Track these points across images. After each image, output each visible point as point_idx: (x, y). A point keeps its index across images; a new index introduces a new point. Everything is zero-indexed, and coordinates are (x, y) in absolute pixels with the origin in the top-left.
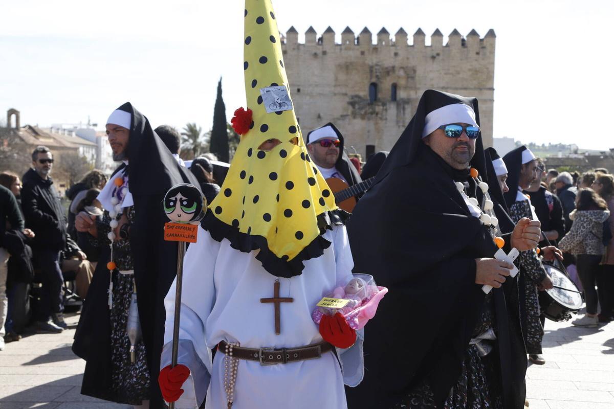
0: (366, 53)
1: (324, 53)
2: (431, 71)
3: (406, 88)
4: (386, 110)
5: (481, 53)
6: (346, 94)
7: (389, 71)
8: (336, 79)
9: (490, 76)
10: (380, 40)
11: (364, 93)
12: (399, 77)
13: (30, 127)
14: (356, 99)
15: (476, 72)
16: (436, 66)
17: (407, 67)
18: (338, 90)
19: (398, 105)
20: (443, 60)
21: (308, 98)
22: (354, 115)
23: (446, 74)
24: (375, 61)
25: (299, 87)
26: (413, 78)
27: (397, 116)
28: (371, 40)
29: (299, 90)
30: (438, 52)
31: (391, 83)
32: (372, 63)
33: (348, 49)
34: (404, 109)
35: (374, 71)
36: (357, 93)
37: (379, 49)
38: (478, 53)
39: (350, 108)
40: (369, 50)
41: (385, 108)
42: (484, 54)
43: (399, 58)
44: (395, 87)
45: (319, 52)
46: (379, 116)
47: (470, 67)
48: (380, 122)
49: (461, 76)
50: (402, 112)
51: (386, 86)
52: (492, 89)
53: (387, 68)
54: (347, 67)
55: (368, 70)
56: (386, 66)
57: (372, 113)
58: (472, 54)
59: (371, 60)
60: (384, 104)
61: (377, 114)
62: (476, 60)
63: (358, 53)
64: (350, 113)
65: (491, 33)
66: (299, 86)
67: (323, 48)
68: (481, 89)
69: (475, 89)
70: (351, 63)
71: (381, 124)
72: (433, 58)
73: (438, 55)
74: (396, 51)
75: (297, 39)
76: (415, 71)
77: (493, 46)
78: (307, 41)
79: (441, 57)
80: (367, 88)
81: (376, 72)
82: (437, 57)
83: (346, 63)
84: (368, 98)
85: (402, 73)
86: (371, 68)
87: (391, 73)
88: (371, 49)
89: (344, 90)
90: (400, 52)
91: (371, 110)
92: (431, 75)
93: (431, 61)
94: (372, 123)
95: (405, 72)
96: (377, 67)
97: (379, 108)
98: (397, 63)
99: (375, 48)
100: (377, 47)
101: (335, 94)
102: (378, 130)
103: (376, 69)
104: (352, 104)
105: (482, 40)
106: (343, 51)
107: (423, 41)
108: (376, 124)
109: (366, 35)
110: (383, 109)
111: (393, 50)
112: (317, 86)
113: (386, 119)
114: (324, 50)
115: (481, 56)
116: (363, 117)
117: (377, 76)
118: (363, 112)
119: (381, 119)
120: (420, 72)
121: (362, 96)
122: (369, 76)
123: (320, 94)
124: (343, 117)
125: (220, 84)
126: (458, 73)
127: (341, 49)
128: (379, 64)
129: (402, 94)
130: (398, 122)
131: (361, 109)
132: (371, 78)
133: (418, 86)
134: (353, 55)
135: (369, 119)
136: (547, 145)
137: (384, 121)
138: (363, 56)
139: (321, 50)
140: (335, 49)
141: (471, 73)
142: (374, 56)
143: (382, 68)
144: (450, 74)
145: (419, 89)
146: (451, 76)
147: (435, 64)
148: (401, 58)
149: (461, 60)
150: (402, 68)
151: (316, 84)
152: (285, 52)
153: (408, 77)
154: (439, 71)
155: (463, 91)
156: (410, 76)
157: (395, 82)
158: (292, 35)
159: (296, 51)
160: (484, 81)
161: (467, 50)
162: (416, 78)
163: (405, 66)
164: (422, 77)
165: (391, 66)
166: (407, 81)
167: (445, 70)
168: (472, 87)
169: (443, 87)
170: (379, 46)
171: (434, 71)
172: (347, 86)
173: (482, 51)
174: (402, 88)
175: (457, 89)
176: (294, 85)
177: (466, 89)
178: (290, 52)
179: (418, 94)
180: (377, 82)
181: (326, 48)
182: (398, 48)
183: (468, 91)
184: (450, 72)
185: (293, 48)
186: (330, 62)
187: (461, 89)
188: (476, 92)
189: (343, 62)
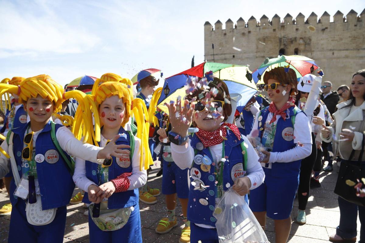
0: (277, 30)
1: (249, 32)
2: (321, 39)
3: (304, 51)
5: (358, 26)
6: (263, 57)
8: (257, 48)
10: (286, 22)
11: (276, 55)
12: (299, 44)
15: (355, 38)
16: (325, 35)
17: (305, 37)
18: (259, 54)
20: (330, 31)
23: (332, 40)
24: (283, 35)
25: (234, 55)
26: (309, 44)
29: (234, 56)
30: (327, 26)
31: (294, 48)
32: (281, 36)
33: (264, 28)
35: (282, 41)
36: (271, 56)
37: (285, 26)
38: (355, 26)
40: (278, 28)
42: (361, 26)
43: (299, 32)
44: (297, 50)
47: (351, 35)
49: (343, 41)
51: (290, 50)
53: (291, 39)
54: (264, 40)
55: (278, 41)
56: (290, 37)
59: (280, 34)
62: (355, 30)
63: (271, 30)
66: (234, 54)
67: (248, 30)
68: (359, 50)
69: (354, 49)
70: (267, 37)
72: (323, 30)
73: (327, 28)
74: (297, 28)
76: (310, 40)
78: (239, 26)
79: (328, 30)
80: (278, 52)
81: (284, 42)
82: (326, 30)
83: (264, 37)
85: (301, 41)
86: (280, 40)
87: (294, 42)
88: (280, 27)
89: (262, 55)
90: (299, 28)
92: (322, 42)
93: (322, 33)
95: (304, 41)
96: (284, 39)
98: (298, 35)
100: (284, 25)
101: (257, 57)
103: (284, 40)
105: (358, 17)
106: (261, 30)
109: (277, 19)
111: (295, 27)
112: (245, 53)
114: (249, 30)
115: (358, 27)
117: (284, 44)
120: (314, 40)
122: (279, 45)
123: (247, 58)
126: (341, 39)
127: (260, 29)
128: (286, 36)
132: (280, 46)
133: (313, 49)
134: (268, 32)
138: (274, 32)
139: (247, 31)
140: (256, 29)
141: (351, 39)
142: (282, 31)
143: (288, 39)
144: (335, 40)
145: (313, 51)
146: (336, 42)
147: (324, 34)
148: (300, 32)
149: (343, 31)
150: (301, 38)
151: (245, 52)
152: (225, 34)
153: (306, 44)
154: (327, 39)
155: (344, 51)
156: (307, 43)
157: (297, 47)
158: (229, 24)
159: (232, 33)
160: (360, 44)
161: (348, 24)
162: (312, 44)
163: (303, 37)
164: (316, 43)
165: (294, 37)
166: (305, 47)
167: (332, 38)
168: (352, 48)
169: (331, 50)
170: (285, 24)
171: (324, 39)
172: (265, 52)
173: (359, 24)
174: (302, 51)
175: (340, 50)
176: (230, 53)
177: (347, 50)
178: (228, 34)
179: (313, 55)
180: (285, 48)
181: (251, 29)
182: (298, 25)
183: (348, 52)
184: (335, 39)
185: (230, 31)
186: (253, 37)
187: (344, 50)
188: (355, 52)
189: (261, 36)
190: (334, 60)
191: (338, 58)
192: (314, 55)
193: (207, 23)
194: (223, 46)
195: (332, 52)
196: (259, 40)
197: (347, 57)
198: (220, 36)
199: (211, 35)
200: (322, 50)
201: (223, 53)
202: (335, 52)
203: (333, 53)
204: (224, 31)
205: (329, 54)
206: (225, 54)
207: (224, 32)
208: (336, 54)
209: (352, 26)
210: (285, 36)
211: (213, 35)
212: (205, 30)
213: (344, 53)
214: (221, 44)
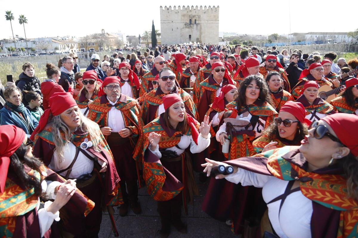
1: (178, 12)
2: (204, 16)
3: (198, 20)
6: (184, 22)
7: (194, 16)
8: (181, 19)
9: (218, 17)
10: (192, 9)
11: (188, 22)
12: (196, 18)
13: (107, 33)
14: (186, 23)
15: (215, 16)
19: (196, 25)
21: (175, 23)
22: (186, 27)
24: (191, 14)
26: (200, 18)
27: (196, 27)
28: (189, 9)
33: (184, 11)
38: (215, 12)
39: (185, 26)
40: (189, 11)
43: (196, 13)
44: (195, 20)
45: (177, 12)
46: (192, 27)
47: (213, 15)
51: (193, 20)
52: (219, 20)
54: (184, 16)
57: (190, 27)
58: (214, 12)
59: (190, 13)
60: (193, 25)
63: (186, 12)
64: (185, 27)
65: (218, 7)
69: (214, 20)
70: (185, 15)
71: (192, 29)
72: (205, 13)
73: (206, 12)
75: (171, 9)
76: (200, 16)
77: (219, 10)
78: (174, 9)
79: (206, 13)
80: (189, 21)
84: (189, 23)
85: (197, 17)
90: (197, 11)
94: (190, 29)
98: (196, 14)
99: (191, 11)
101: (181, 22)
102: (192, 31)
104: (185, 25)
105: (216, 8)
107: (202, 9)
108: (191, 29)
109: (188, 8)
111: (195, 11)
113: (194, 28)
115: (216, 12)
116: (188, 28)
117: (191, 18)
118: (188, 27)
120: (201, 16)
122: (189, 18)
123: (178, 22)
124: (183, 28)
125: (153, 21)
126: (211, 16)
129: (197, 22)
130: (196, 29)
131: (188, 26)
133: (201, 20)
134: (185, 12)
135: (190, 28)
136: (231, 33)
138: (188, 13)
140: (181, 11)
143: (192, 16)
149: (211, 13)
150: (197, 15)
151: (176, 20)
160: (216, 18)
164: (202, 18)
167: (207, 16)
169: (207, 20)
172: (184, 20)
173: (216, 11)
176: (171, 20)
177: (212, 20)
178: (170, 12)
184: (209, 16)
186: (180, 14)
188: (215, 21)
189: (183, 14)
190: (208, 24)
191: (210, 23)
193: (161, 7)
196: (182, 15)
197: (212, 23)
198: (167, 13)
199: (163, 12)
200: (204, 20)
205: (207, 22)
206: (169, 21)
208: (209, 21)
212: (160, 10)
213: (211, 22)
214: (167, 16)
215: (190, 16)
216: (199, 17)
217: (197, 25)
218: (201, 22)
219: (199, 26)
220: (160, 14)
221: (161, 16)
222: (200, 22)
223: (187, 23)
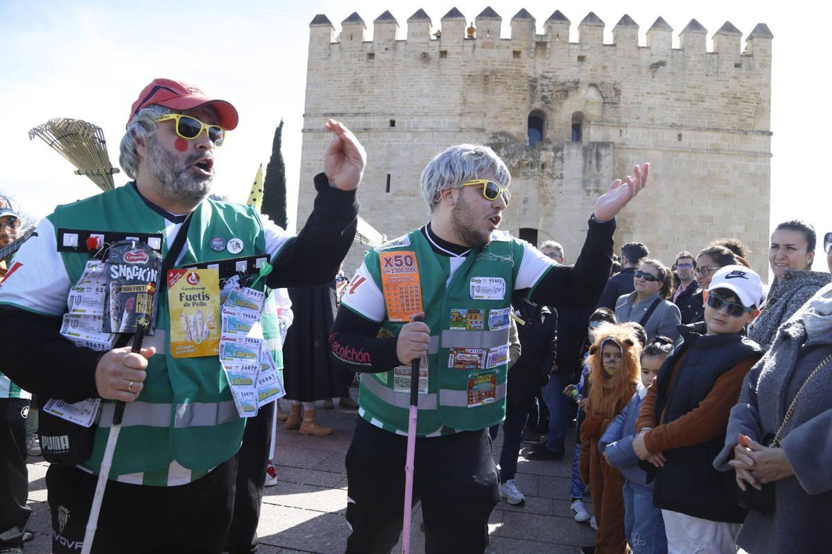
0: (524, 54)
1: (443, 54)
2: (648, 93)
3: (601, 123)
4: (562, 159)
5: (744, 66)
6: (483, 130)
7: (567, 90)
8: (465, 102)
9: (762, 108)
11: (519, 128)
12: (587, 102)
14: (503, 139)
15: (736, 99)
16: (657, 83)
17: (602, 83)
18: (467, 121)
19: (586, 152)
20: (673, 73)
21: (409, 136)
23: (678, 100)
24: (540, 70)
25: (393, 118)
26: (614, 104)
27: (585, 169)
28: (533, 27)
29: (393, 123)
30: (662, 59)
31: (573, 111)
32: (535, 73)
33: (488, 46)
34: (598, 156)
35: (539, 88)
36: (504, 128)
37: (549, 46)
38: (737, 66)
40: (528, 49)
41: (559, 154)
42: (751, 68)
43: (587, 66)
44: (578, 119)
45: (434, 53)
46: (547, 170)
47: (724, 91)
48: (548, 181)
49: (706, 105)
50: (594, 162)
51: (560, 118)
52: (768, 134)
53: (563, 84)
54: (486, 79)
55: (526, 86)
56: (562, 79)
57: (532, 165)
59: (534, 66)
60: (557, 149)
61: (543, 166)
62: (736, 78)
63: (509, 53)
65: (762, 32)
66: (392, 115)
67: (439, 47)
68: (746, 133)
69: (733, 131)
70: (493, 72)
71: (552, 186)
72: (654, 67)
73: (662, 64)
74: (582, 54)
75: (394, 32)
76: (618, 92)
77: (767, 54)
78: (411, 34)
79: (668, 69)
80: (524, 119)
81: (542, 91)
82: (661, 67)
83: (485, 70)
84: (526, 138)
85: (592, 94)
86: (533, 83)
87: (571, 93)
88: (534, 45)
89: (478, 123)
90: (589, 55)
91: (531, 159)
92: (650, 101)
93: (650, 74)
94: (532, 184)
95: (600, 93)
96: (545, 82)
97: (546, 156)
98: (584, 74)
99: (541, 45)
100: (544, 40)
101: (461, 130)
102: (545, 199)
103: (542, 85)
105: (746, 41)
106: (478, 50)
107: (634, 37)
109: (524, 23)
110: (555, 157)
111: (576, 52)
112: (426, 114)
113: (562, 177)
114: (443, 49)
115: (744, 69)
117: (544, 98)
118: (515, 163)
119: (551, 176)
120: (628, 94)
121: (515, 135)
122: (528, 98)
123: (432, 130)
126: (702, 99)
127: (474, 47)
128: (550, 75)
129: (592, 134)
130: (585, 183)
131: (511, 156)
133: (624, 120)
134: (498, 58)
135: (527, 177)
137: (557, 181)
138: (517, 60)
139: (437, 50)
140: (463, 46)
141: (726, 100)
142: (539, 60)
143: (555, 84)
144: (685, 100)
145: (626, 126)
146: (688, 104)
147: (656, 79)
148: (591, 66)
149: (707, 75)
150: (592, 85)
151: (425, 110)
152: (371, 55)
153: (604, 103)
154: (666, 94)
155: (710, 134)
156: (606, 100)
157: (580, 110)
158: (385, 26)
159: (390, 52)
160: (750, 117)
161: (718, 58)
162: (621, 104)
163: (598, 82)
164: (633, 103)
165: (572, 80)
166: (603, 110)
167: (676, 92)
168: (729, 127)
169: (673, 126)
170: (548, 39)
171: (655, 94)
172: (485, 115)
173: (746, 63)
174: (592, 123)
175: (699, 129)
176: (383, 114)
177: (716, 130)
178: (379, 56)
179: (624, 136)
180: (545, 110)
181: (447, 45)
182: (586, 47)
183: (720, 135)
184: (686, 96)
185: (385, 46)
186: (454, 69)
187: (708, 129)
188: (737, 137)
189: (476, 68)
190: (681, 155)
191: (694, 151)
192: (628, 136)
193: (321, 20)
194: (362, 91)
195: (676, 133)
196: (472, 77)
197: (716, 150)
198: (355, 60)
199: (330, 55)
200: (651, 124)
201: (361, 111)
202: (685, 133)
203: (680, 136)
204: (370, 45)
205: (669, 136)
206: (366, 114)
207: (368, 49)
208: (689, 138)
209: (727, 66)
210: (545, 74)
211: (336, 56)
212: (311, 39)
213: (708, 139)
214: (356, 85)
215: (533, 89)
216: (610, 96)
217: (594, 152)
218: (628, 134)
219: (607, 157)
220: (310, 69)
221: (311, 85)
222: (613, 135)
223: (503, 134)
